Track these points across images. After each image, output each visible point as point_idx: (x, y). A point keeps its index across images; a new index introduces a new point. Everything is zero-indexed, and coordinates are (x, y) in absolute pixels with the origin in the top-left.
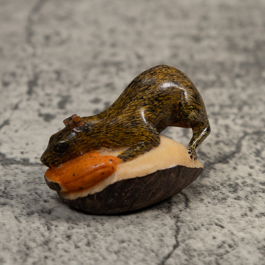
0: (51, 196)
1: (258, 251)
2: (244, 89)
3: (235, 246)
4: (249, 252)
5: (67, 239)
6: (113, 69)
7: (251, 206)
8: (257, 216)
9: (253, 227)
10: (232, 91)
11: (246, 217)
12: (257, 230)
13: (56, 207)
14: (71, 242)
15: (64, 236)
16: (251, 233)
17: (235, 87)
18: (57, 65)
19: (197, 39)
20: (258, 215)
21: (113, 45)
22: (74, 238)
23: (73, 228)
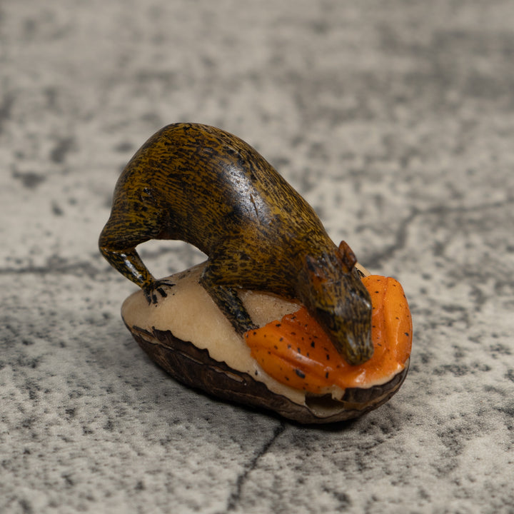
0: (38, 333)
1: (439, 439)
2: (412, 125)
3: (394, 430)
5: (68, 416)
6: (156, 87)
7: (425, 352)
8: (437, 372)
9: (429, 393)
10: (389, 129)
11: (416, 373)
12: (437, 399)
13: (47, 354)
14: (76, 421)
15: (63, 411)
16: (425, 405)
17: (393, 119)
18: (48, 79)
19: (320, 28)
20: (440, 369)
21: (159, 39)
22: (82, 413)
23: (80, 395)
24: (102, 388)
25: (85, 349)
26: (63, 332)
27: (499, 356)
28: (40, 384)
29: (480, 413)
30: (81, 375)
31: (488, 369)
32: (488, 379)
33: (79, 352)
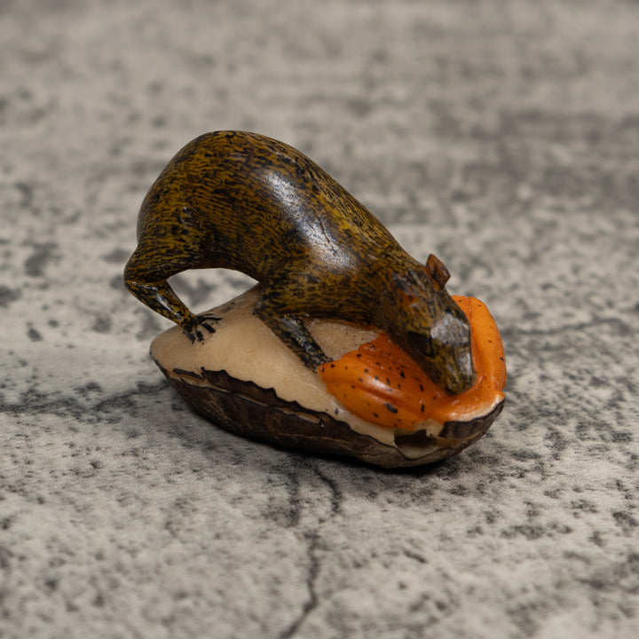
0: (10, 486)
1: (509, 618)
2: (473, 227)
3: (452, 607)
4: (487, 621)
5: (47, 588)
7: (490, 510)
8: (505, 534)
9: (496, 561)
10: (446, 232)
11: (479, 536)
12: (506, 568)
13: (22, 512)
14: (57, 596)
15: (41, 583)
16: (490, 575)
17: (453, 223)
18: (22, 171)
19: (361, 108)
20: (509, 531)
21: (159, 123)
22: (65, 586)
23: (62, 562)
24: (90, 554)
25: (70, 506)
26: (42, 486)
27: (583, 514)
28: (14, 549)
29: (559, 585)
30: (63, 538)
31: (568, 530)
32: (568, 543)
33: (61, 509)
